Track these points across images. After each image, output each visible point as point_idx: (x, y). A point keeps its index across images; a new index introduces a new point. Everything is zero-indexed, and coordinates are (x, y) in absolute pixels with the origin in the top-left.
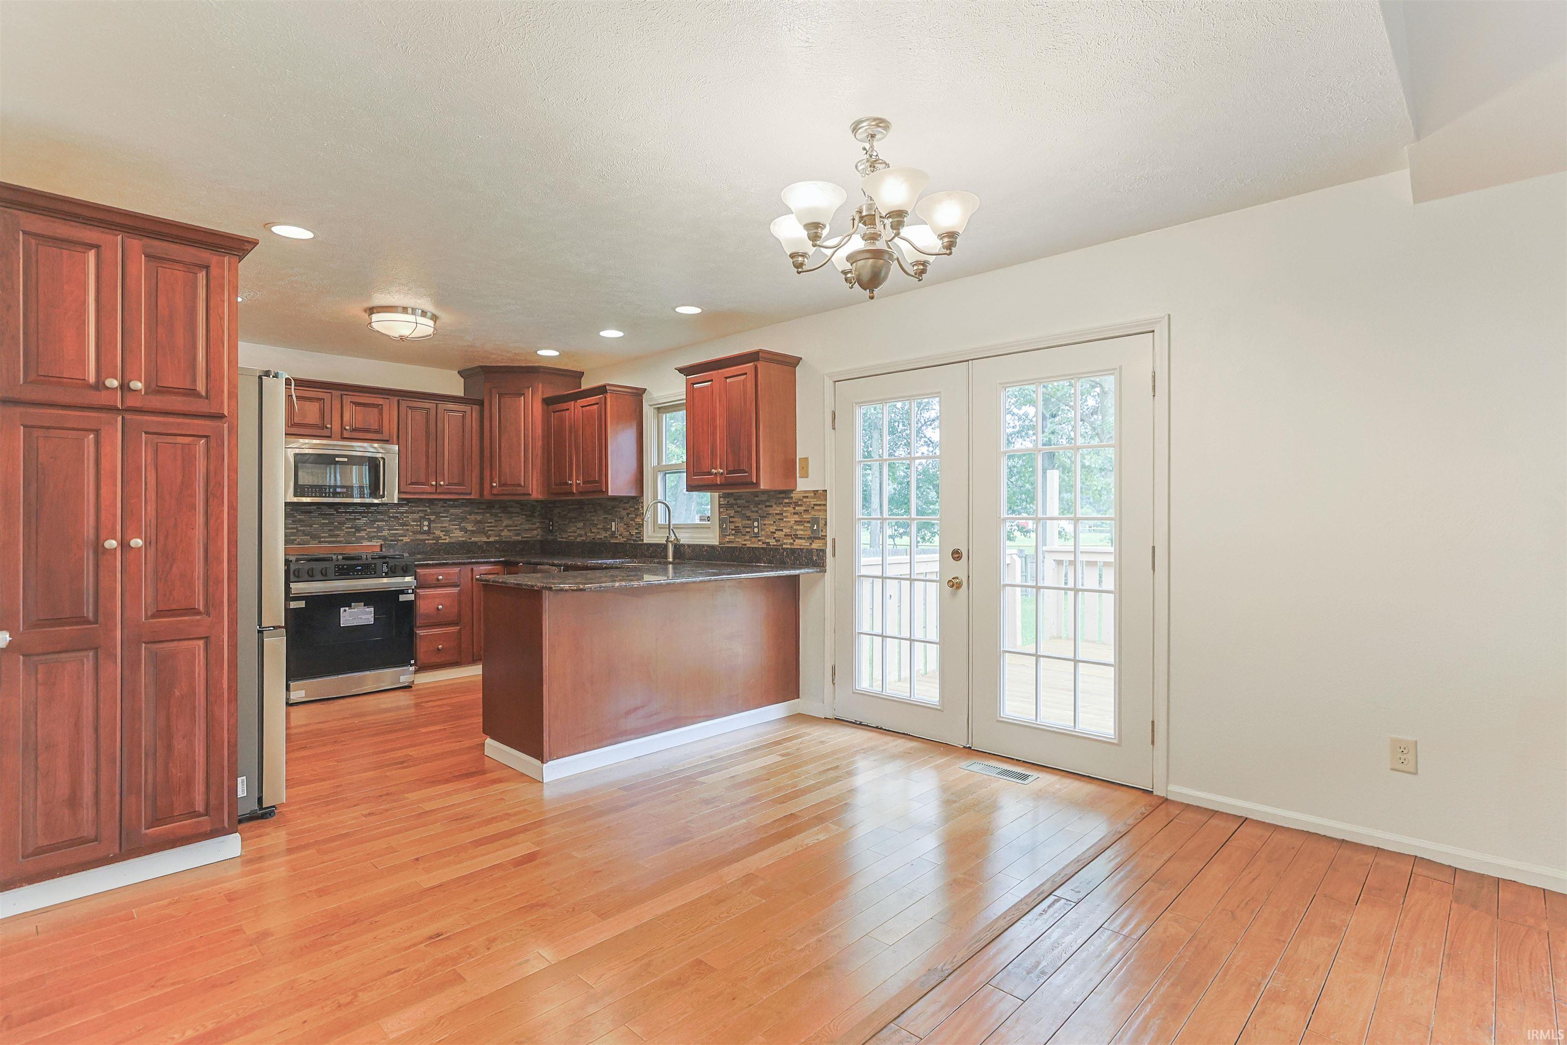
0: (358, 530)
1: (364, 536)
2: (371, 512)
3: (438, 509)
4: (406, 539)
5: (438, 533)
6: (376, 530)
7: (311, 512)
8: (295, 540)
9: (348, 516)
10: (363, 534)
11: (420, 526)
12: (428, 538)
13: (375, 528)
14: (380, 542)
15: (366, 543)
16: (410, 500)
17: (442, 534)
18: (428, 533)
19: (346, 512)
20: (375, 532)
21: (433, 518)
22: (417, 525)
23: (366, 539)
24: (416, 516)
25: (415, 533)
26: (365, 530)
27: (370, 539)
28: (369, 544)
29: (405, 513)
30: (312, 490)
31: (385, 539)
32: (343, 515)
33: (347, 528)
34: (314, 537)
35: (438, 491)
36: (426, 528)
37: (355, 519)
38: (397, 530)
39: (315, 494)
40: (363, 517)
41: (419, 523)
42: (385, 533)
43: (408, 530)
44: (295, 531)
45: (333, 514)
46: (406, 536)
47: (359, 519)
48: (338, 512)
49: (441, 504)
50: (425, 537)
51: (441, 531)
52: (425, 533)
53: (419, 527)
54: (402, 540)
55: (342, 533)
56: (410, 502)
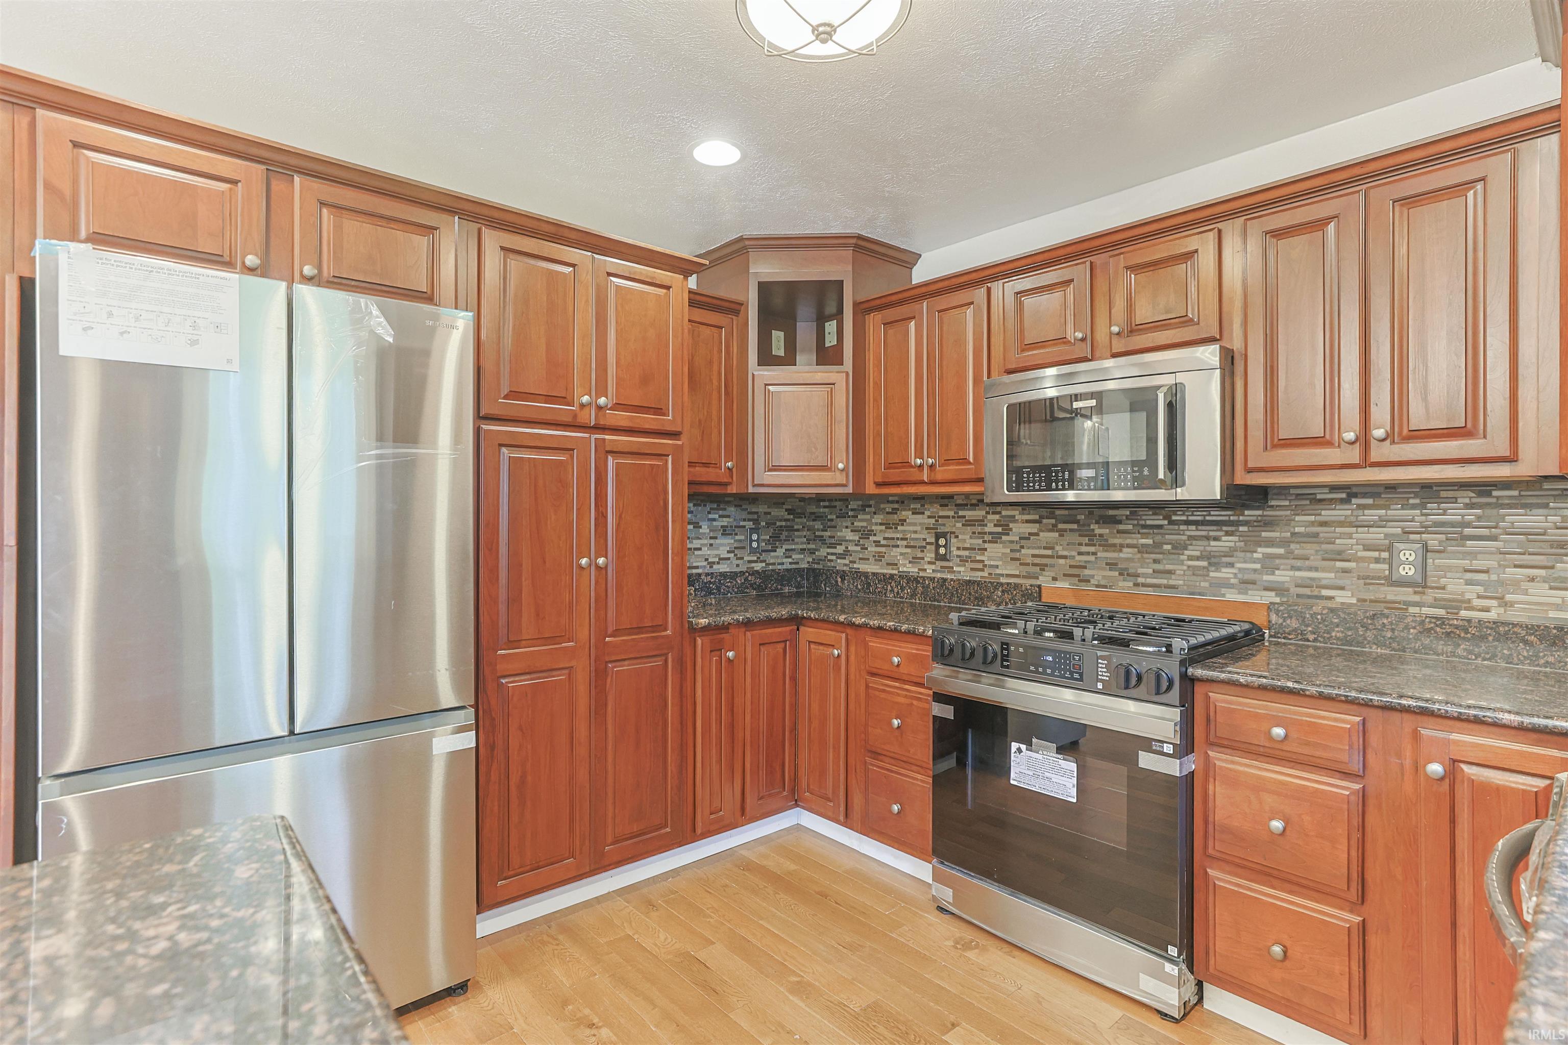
0: (1214, 560)
1: (1228, 578)
2: (1246, 523)
3: (1455, 513)
4: (1344, 597)
5: (1455, 586)
6: (1258, 566)
7: (1120, 522)
8: (1093, 576)
9: (1192, 531)
10: (1225, 573)
11: (1390, 562)
12: (1417, 598)
13: (1254, 561)
14: (1272, 597)
15: (1232, 596)
16: (1354, 490)
17: (1471, 593)
18: (1421, 584)
19: (1188, 523)
20: (1255, 570)
21: (1433, 541)
22: (1377, 560)
23: (1232, 586)
24: (1377, 535)
25: (1368, 579)
26: (1231, 565)
27: (1247, 583)
28: (1241, 598)
29: (1341, 524)
30: (1034, 477)
31: (1279, 590)
32: (1182, 527)
33: (1191, 558)
34: (1125, 573)
35: (1374, 456)
36: (1408, 571)
37: (1208, 538)
38: (1316, 569)
39: (1040, 485)
40: (1228, 534)
41: (1385, 555)
42: (1282, 576)
43: (1345, 571)
44: (1092, 558)
45: (1160, 527)
46: (1342, 588)
47: (1216, 539)
48: (1171, 522)
49: (1466, 497)
50: (1406, 594)
51: (1469, 583)
52: (1403, 583)
53: (1386, 566)
54: (1331, 598)
55: (1180, 570)
56: (1355, 495)
